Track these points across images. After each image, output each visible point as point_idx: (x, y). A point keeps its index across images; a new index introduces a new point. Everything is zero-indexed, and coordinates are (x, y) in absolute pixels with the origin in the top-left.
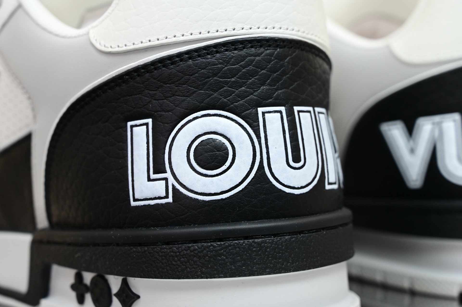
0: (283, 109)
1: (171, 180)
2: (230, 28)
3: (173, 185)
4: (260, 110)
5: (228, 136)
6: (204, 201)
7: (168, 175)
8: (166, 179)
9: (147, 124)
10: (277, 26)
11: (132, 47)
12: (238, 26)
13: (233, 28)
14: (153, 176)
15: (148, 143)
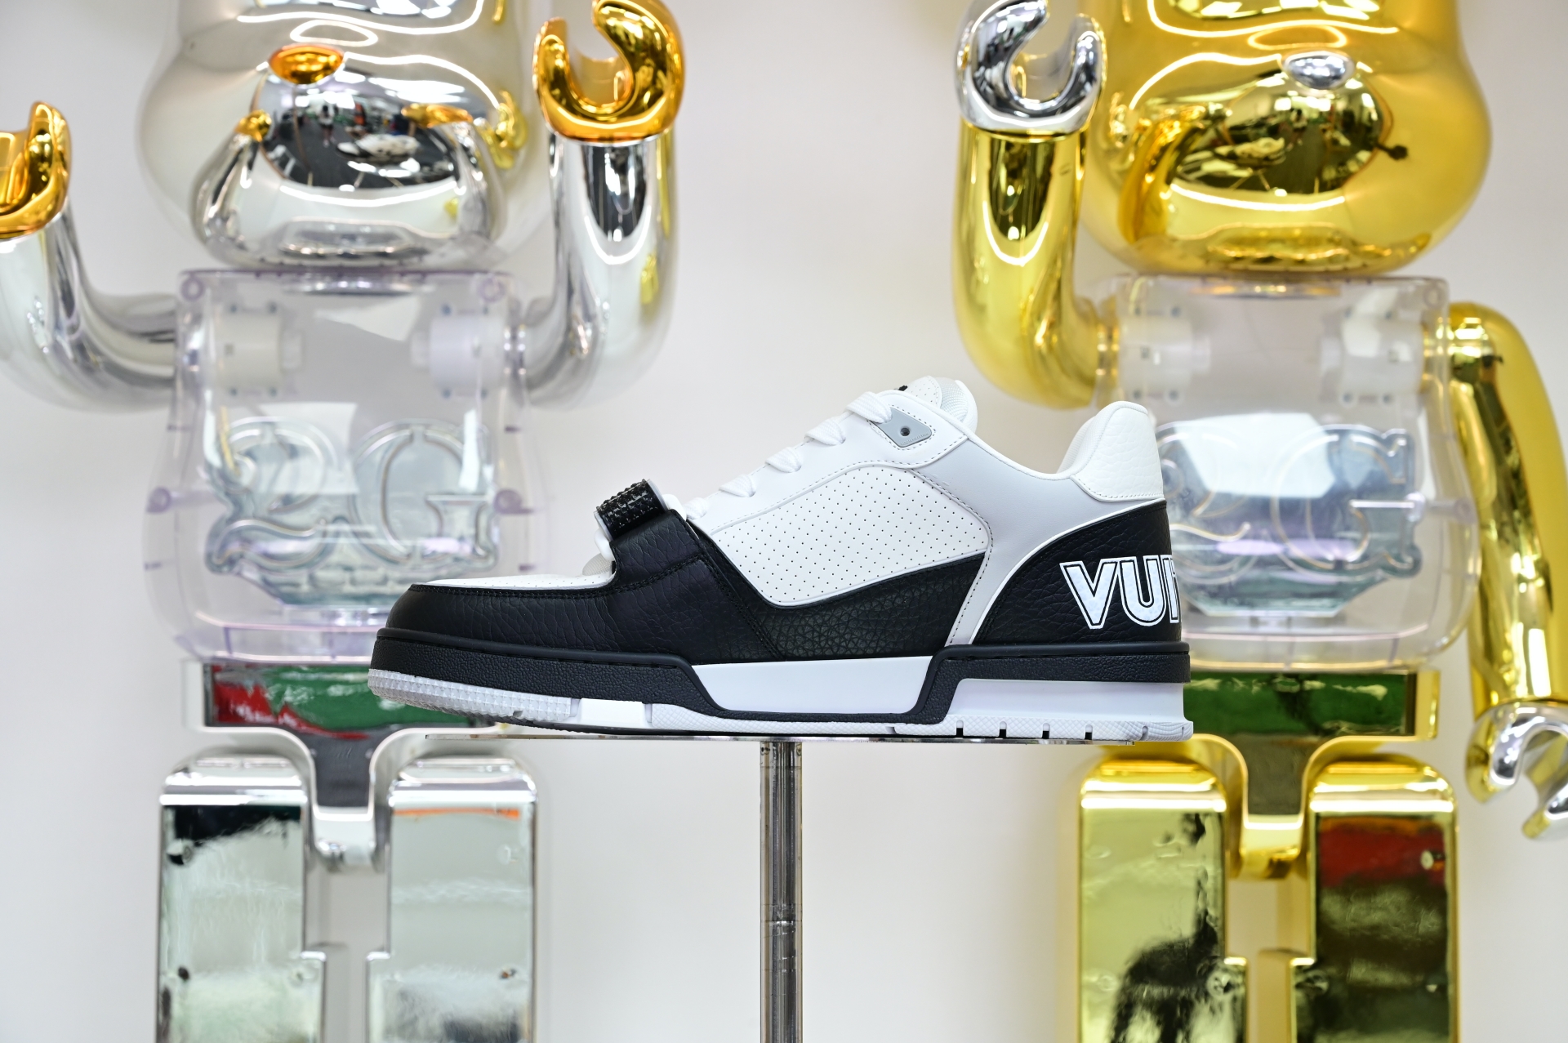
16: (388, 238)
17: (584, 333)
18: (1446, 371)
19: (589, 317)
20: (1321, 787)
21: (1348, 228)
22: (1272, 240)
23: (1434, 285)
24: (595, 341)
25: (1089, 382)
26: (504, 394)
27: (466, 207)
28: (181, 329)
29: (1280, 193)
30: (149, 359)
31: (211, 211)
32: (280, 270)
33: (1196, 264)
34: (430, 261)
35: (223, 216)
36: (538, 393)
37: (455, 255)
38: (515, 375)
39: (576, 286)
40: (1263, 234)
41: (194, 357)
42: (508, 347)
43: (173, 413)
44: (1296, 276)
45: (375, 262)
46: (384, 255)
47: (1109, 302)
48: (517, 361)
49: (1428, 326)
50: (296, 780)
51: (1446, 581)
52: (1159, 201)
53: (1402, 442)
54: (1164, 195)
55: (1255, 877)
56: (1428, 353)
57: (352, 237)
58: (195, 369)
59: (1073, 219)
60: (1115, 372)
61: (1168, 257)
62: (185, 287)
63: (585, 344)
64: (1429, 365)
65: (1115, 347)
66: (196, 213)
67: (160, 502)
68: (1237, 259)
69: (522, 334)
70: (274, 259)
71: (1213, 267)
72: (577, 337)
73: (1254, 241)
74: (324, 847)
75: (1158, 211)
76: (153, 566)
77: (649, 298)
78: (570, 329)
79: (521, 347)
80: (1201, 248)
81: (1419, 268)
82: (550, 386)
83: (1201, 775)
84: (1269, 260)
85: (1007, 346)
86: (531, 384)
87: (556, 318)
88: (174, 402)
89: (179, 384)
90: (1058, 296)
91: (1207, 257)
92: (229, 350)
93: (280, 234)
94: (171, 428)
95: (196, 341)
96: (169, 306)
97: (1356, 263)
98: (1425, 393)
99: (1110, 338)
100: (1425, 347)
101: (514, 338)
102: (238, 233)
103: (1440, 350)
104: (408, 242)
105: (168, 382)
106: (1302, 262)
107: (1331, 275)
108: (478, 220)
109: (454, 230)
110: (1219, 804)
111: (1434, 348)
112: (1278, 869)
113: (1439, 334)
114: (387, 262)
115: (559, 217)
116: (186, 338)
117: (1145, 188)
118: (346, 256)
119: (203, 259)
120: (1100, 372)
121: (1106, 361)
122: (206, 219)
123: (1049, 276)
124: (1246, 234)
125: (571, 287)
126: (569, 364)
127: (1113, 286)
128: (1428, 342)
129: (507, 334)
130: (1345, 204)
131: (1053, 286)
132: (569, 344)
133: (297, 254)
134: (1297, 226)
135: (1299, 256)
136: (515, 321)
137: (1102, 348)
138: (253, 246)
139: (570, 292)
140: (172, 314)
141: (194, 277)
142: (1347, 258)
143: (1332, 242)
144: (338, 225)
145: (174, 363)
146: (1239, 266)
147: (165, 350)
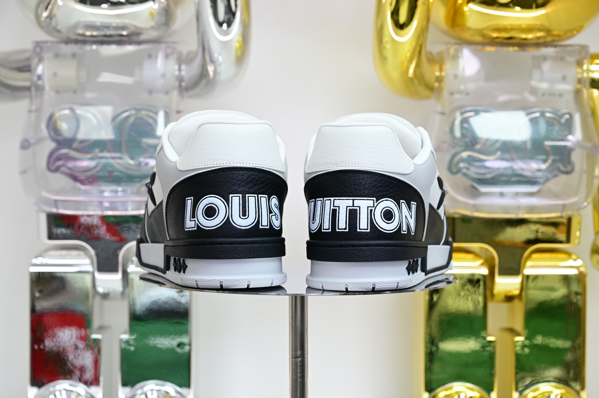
0: (241, 195)
1: (197, 221)
2: (222, 163)
3: (197, 223)
4: (231, 195)
5: (217, 205)
6: (206, 230)
7: (196, 219)
8: (195, 221)
9: (191, 199)
10: (242, 162)
11: (187, 169)
12: (225, 162)
13: (223, 163)
14: (192, 219)
15: (191, 206)
16: (124, 28)
17: (211, 69)
18: (588, 84)
19: (212, 61)
20: (529, 263)
21: (546, 24)
22: (512, 29)
23: (584, 48)
24: (215, 72)
25: (431, 88)
26: (175, 93)
27: (159, 14)
28: (33, 66)
29: (518, 8)
30: (19, 79)
31: (45, 14)
32: (76, 42)
33: (479, 39)
34: (143, 37)
35: (50, 17)
36: (190, 93)
37: (153, 34)
38: (180, 86)
39: (206, 47)
40: (509, 27)
41: (39, 77)
42: (177, 73)
43: (31, 103)
44: (523, 45)
45: (118, 38)
46: (122, 35)
47: (440, 54)
48: (180, 79)
49: (580, 64)
50: (87, 261)
51: (585, 177)
52: (463, 11)
53: (567, 116)
54: (466, 9)
55: (499, 301)
56: (580, 76)
57: (108, 27)
58: (40, 83)
59: (428, 19)
60: (443, 84)
61: (467, 36)
62: (35, 48)
63: (211, 73)
64: (580, 81)
65: (443, 74)
66: (38, 17)
67: (25, 145)
68: (497, 38)
69: (183, 67)
70: (73, 37)
71: (487, 41)
72: (207, 71)
73: (505, 30)
74: (100, 290)
75: (463, 14)
76: (24, 172)
77: (239, 53)
78: (204, 67)
79: (183, 73)
80: (481, 32)
81: (577, 40)
82: (197, 90)
83: (477, 258)
84: (511, 38)
85: (395, 75)
86: (187, 89)
87: (198, 61)
88: (31, 97)
89: (33, 90)
90: (420, 52)
91: (484, 36)
92: (55, 75)
93: (76, 26)
94: (30, 111)
95: (40, 70)
96: (27, 55)
97: (549, 39)
98: (578, 93)
99: (441, 70)
100: (577, 73)
101: (180, 70)
102: (57, 25)
103: (585, 75)
104: (132, 29)
105: (28, 89)
106: (525, 39)
107: (538, 44)
108: (163, 20)
109: (152, 24)
110: (485, 271)
111: (582, 73)
112: (509, 299)
113: (585, 67)
114: (124, 38)
115: (198, 17)
116: (36, 69)
117: (458, 5)
118: (105, 36)
119: (42, 36)
120: (437, 85)
121: (439, 80)
122: (43, 19)
123: (417, 44)
124: (501, 26)
125: (204, 47)
126: (204, 82)
127: (443, 48)
128: (579, 70)
129: (177, 67)
130: (546, 14)
131: (418, 48)
132: (203, 74)
133: (83, 35)
134: (524, 23)
135: (524, 36)
136: (180, 61)
137: (437, 74)
138: (64, 31)
139: (204, 49)
140: (29, 59)
141: (38, 44)
142: (545, 37)
143: (540, 30)
144: (101, 23)
145: (30, 80)
146: (498, 40)
147: (26, 75)
